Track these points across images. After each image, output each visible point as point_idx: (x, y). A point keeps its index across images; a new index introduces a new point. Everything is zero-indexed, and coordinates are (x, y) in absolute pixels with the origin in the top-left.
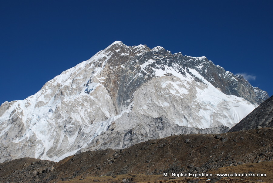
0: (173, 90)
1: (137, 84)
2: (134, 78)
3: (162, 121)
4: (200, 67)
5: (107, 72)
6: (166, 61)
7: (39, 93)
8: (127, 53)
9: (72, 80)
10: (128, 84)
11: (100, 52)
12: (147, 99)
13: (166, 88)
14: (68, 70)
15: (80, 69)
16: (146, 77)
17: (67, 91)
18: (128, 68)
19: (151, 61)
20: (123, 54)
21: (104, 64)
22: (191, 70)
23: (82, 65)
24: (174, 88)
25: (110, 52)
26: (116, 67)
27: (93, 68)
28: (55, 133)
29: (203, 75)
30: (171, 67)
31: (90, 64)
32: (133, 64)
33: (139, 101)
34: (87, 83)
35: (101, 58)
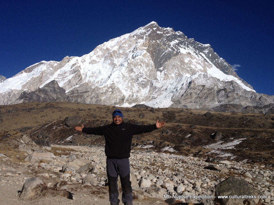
0: (193, 65)
1: (168, 56)
2: (166, 52)
4: (206, 51)
5: (148, 44)
6: (185, 43)
7: (92, 53)
8: (161, 32)
9: (119, 46)
10: (161, 56)
11: (140, 28)
12: (174, 69)
13: (188, 63)
14: (115, 39)
15: (125, 39)
16: (175, 52)
17: (115, 54)
18: (162, 44)
19: (176, 41)
20: (158, 32)
21: (145, 37)
22: (200, 53)
23: (127, 36)
24: (193, 64)
25: (149, 29)
26: (154, 41)
27: (136, 39)
28: (130, 84)
29: (208, 57)
30: (188, 48)
31: (134, 36)
32: (166, 41)
33: (169, 70)
34: (133, 49)
35: (143, 32)
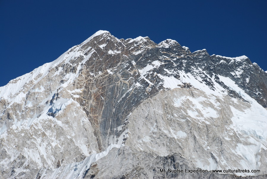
0: (193, 111)
1: (134, 100)
2: (128, 91)
3: (174, 161)
4: (237, 73)
5: (85, 81)
6: (182, 63)
8: (118, 50)
9: (26, 93)
10: (119, 102)
11: (73, 48)
12: (149, 125)
13: (181, 108)
14: (20, 77)
15: (40, 75)
16: (148, 89)
17: (18, 112)
18: (119, 75)
19: (157, 64)
20: (110, 52)
21: (79, 68)
22: (222, 78)
23: (44, 69)
24: (194, 108)
25: (90, 48)
26: (100, 72)
27: (62, 74)
29: (243, 86)
30: (189, 74)
31: (57, 68)
32: (127, 68)
33: (136, 128)
34: (51, 98)
35: (75, 58)
